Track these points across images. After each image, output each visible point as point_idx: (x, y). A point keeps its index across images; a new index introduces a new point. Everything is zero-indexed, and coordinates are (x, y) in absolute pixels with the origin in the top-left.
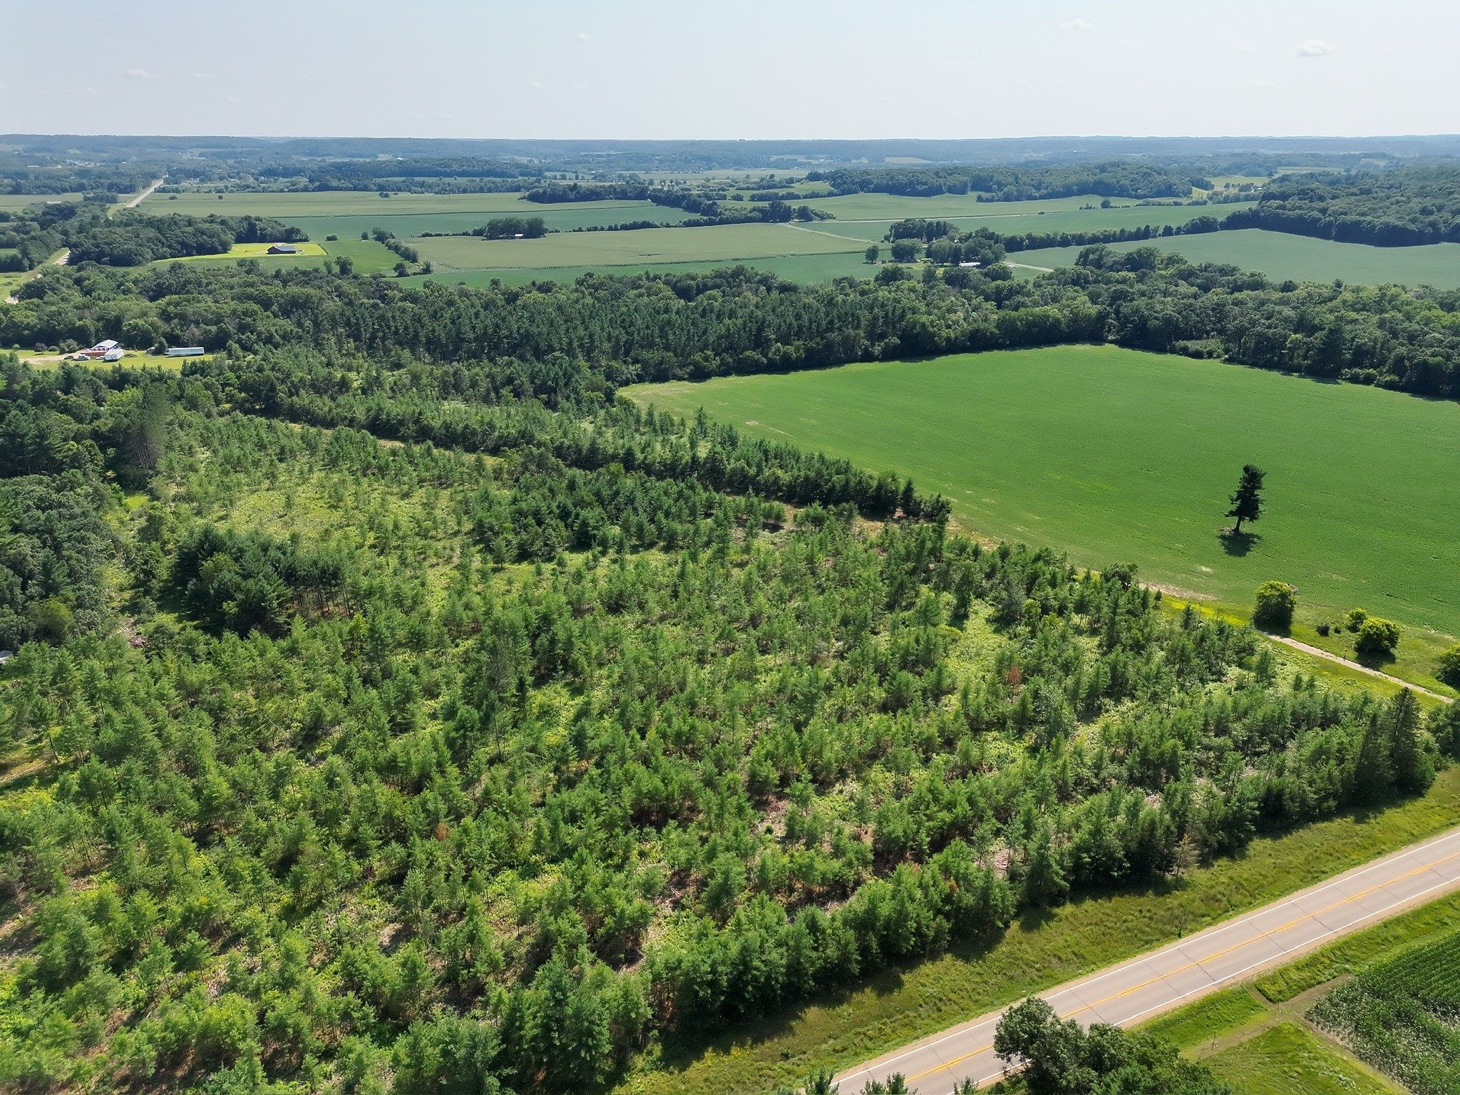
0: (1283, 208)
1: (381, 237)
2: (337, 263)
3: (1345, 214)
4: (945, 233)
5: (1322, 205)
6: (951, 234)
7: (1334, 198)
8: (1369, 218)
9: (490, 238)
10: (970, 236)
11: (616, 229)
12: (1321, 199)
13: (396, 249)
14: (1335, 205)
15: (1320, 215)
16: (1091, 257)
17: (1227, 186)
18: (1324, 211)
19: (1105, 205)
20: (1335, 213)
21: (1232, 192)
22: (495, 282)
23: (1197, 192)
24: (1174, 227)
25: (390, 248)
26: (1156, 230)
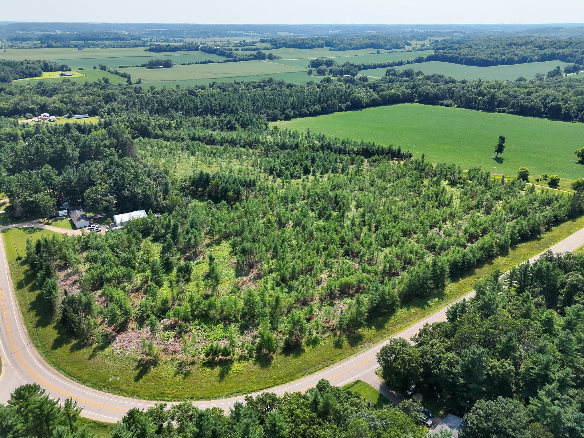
1: (103, 68)
2: (103, 79)
3: (467, 55)
4: (332, 64)
6: (335, 64)
9: (150, 68)
10: (344, 65)
11: (198, 64)
15: (459, 56)
16: (391, 72)
17: (416, 45)
18: (459, 54)
19: (378, 52)
20: (463, 55)
21: (419, 47)
22: (178, 86)
23: (407, 47)
24: (410, 61)
25: (112, 73)
26: (404, 62)
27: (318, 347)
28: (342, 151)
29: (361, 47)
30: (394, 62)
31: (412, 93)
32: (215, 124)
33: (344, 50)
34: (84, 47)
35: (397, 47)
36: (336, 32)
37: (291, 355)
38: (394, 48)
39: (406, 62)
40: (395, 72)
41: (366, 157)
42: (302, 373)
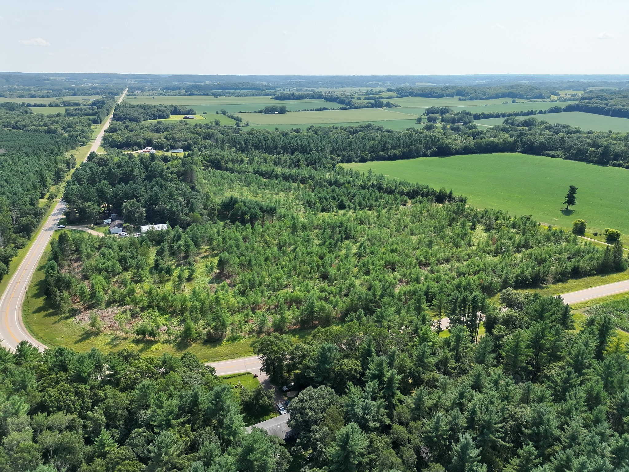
0: (589, 103)
1: (224, 113)
2: (215, 122)
3: (616, 106)
4: (448, 112)
5: (606, 102)
6: (450, 112)
7: (611, 99)
8: (626, 107)
9: (266, 114)
10: (459, 113)
11: (313, 110)
12: (606, 99)
13: (232, 117)
14: (611, 102)
15: (605, 106)
16: (509, 121)
17: (566, 95)
18: (607, 104)
19: (513, 102)
20: (611, 105)
21: (568, 97)
22: (277, 129)
23: (553, 97)
24: (543, 111)
25: (229, 117)
26: (536, 111)
27: (236, 344)
28: (390, 192)
29: (497, 97)
30: (522, 112)
31: (515, 142)
32: (285, 162)
33: (476, 99)
34: (221, 95)
35: (540, 96)
36: (483, 82)
37: (208, 345)
38: (536, 98)
39: (538, 112)
40: (513, 121)
41: (410, 199)
42: (206, 360)
